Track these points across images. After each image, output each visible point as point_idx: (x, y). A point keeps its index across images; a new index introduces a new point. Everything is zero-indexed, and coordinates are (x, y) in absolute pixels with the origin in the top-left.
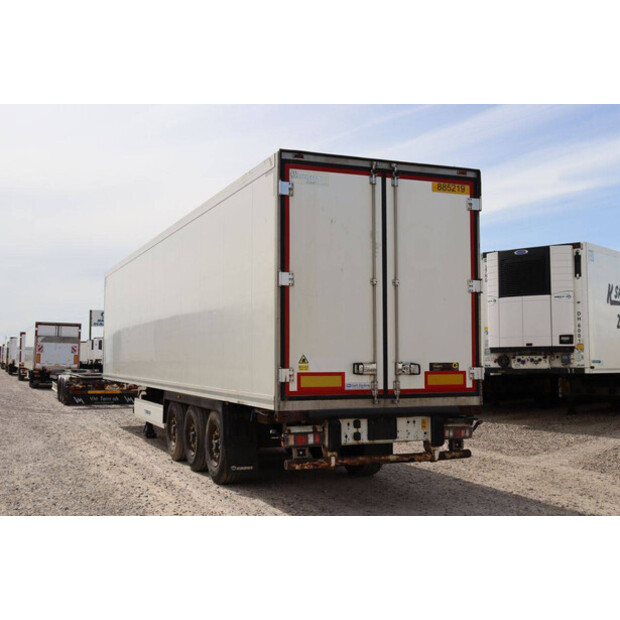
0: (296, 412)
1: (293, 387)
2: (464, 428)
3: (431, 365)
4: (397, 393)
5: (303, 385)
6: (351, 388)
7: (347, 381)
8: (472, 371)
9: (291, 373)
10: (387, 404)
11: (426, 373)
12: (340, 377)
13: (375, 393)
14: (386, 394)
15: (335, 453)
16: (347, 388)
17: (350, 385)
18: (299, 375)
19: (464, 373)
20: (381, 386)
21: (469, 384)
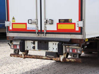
0: (12, 37)
1: (11, 28)
2: (76, 49)
3: (59, 20)
4: (45, 32)
5: (13, 28)
6: (29, 29)
7: (27, 27)
8: (78, 23)
9: (9, 23)
10: (42, 36)
11: (57, 24)
12: (25, 25)
13: (37, 31)
14: (41, 32)
15: (24, 53)
16: (27, 29)
17: (29, 28)
18: (13, 24)
19: (75, 24)
20: (39, 29)
21: (77, 29)
